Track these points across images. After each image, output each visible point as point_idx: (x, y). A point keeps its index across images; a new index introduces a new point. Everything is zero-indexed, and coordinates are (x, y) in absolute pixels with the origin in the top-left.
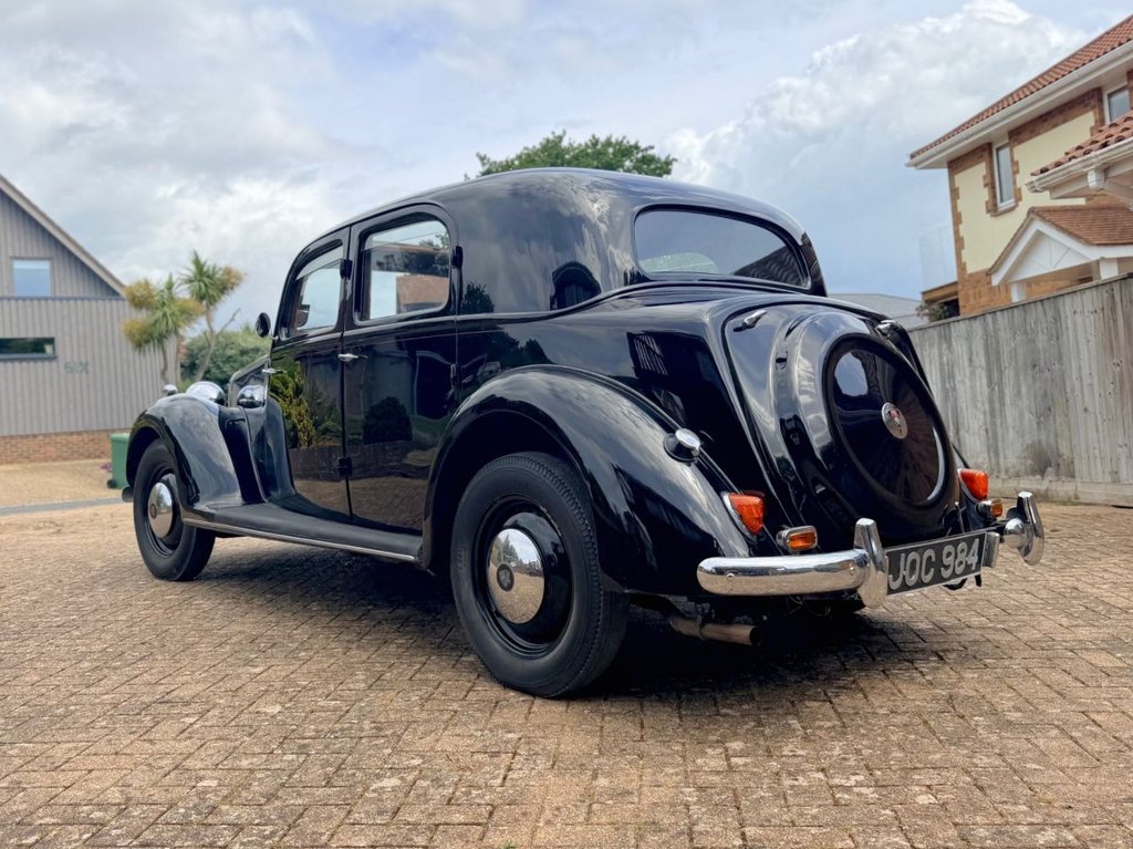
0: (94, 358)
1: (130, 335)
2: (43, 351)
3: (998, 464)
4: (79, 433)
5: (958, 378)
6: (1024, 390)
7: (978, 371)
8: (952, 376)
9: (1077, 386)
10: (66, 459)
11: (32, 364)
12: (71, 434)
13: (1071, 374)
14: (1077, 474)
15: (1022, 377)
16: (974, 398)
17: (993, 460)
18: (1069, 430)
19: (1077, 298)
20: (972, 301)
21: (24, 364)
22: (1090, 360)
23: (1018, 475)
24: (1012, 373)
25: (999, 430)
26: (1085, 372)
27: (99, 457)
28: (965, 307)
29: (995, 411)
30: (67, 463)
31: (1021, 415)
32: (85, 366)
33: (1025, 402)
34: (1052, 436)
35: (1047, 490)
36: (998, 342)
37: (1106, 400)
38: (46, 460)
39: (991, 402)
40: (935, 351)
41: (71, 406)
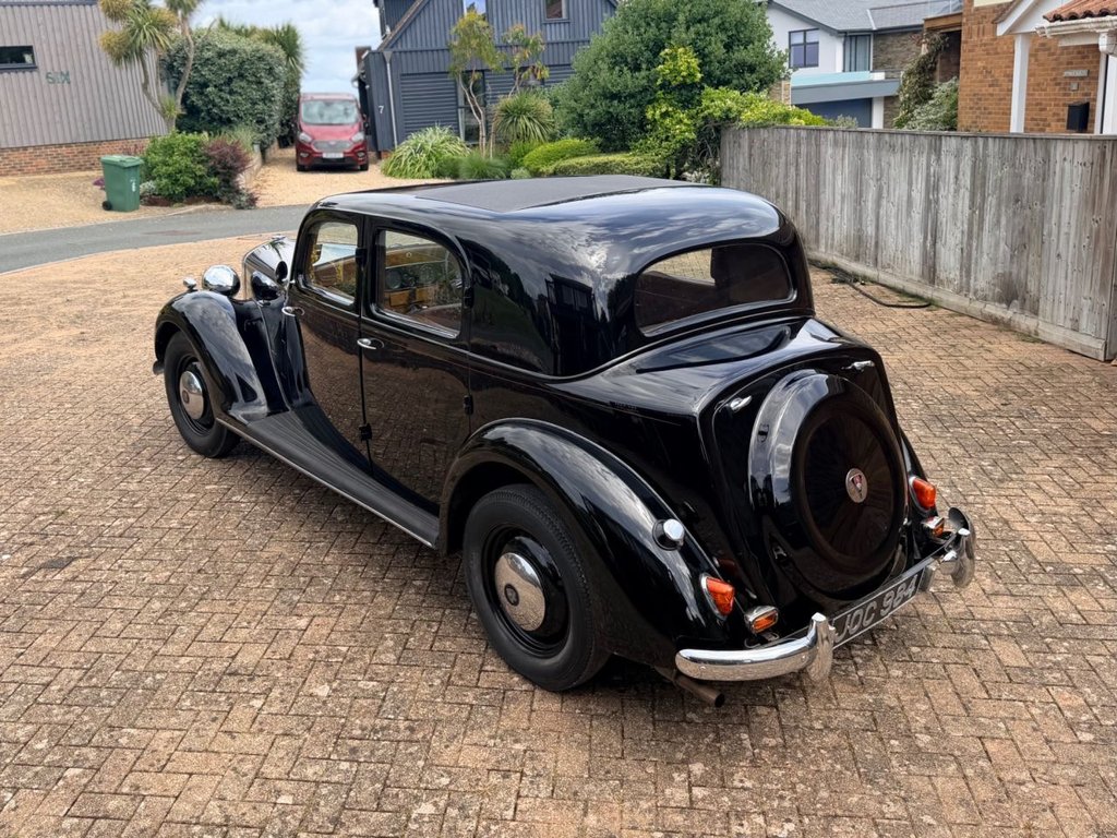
0: (74, 67)
1: (109, 48)
2: (22, 60)
3: (968, 283)
4: (68, 145)
5: (942, 192)
6: (1003, 221)
7: (962, 191)
8: (936, 188)
9: (1055, 228)
10: (58, 171)
11: (13, 74)
12: (61, 146)
13: (1051, 218)
14: (1040, 312)
15: (1003, 209)
16: (955, 215)
17: (964, 279)
18: (1040, 270)
19: (1070, 146)
20: (975, 38)
21: (5, 75)
22: (1071, 209)
23: (985, 299)
24: (994, 202)
25: (974, 252)
26: (1065, 219)
27: (90, 169)
28: (966, 42)
29: (973, 233)
30: (59, 176)
31: (997, 245)
32: (66, 75)
33: (1003, 234)
34: (1023, 272)
35: (1010, 320)
36: (985, 167)
37: (1080, 252)
38: (38, 172)
39: (971, 224)
40: (924, 160)
41: (57, 118)
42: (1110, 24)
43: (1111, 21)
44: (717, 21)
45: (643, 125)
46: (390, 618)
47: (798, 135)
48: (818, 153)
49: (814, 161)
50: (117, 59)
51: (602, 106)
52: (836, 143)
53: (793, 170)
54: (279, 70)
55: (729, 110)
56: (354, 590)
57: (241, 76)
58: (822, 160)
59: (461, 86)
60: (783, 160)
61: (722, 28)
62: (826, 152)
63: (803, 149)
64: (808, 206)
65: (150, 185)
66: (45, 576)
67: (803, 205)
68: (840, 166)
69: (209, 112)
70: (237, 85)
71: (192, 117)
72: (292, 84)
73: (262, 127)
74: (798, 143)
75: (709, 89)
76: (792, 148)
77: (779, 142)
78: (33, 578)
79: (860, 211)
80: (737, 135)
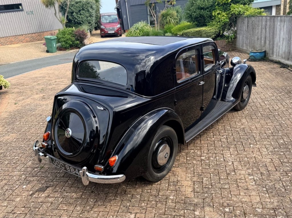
0: (34, 9)
1: (44, 3)
2: (19, 8)
4: (35, 33)
10: (33, 41)
11: (17, 12)
12: (32, 34)
21: (15, 13)
27: (41, 40)
30: (33, 43)
32: (32, 12)
38: (27, 42)
41: (31, 25)
45: (211, 17)
46: (164, 214)
47: (266, 19)
48: (274, 25)
49: (272, 27)
50: (47, 6)
51: (198, 12)
52: (281, 21)
53: (264, 30)
54: (94, 6)
55: (240, 11)
56: (148, 201)
57: (83, 9)
58: (275, 27)
59: (149, 8)
60: (260, 27)
62: (277, 24)
63: (268, 23)
64: (270, 42)
65: (59, 44)
66: (38, 195)
67: (268, 42)
68: (283, 29)
69: (74, 21)
70: (81, 12)
71: (70, 23)
72: (98, 10)
73: (90, 25)
74: (266, 21)
75: (232, 5)
76: (264, 23)
77: (259, 21)
78: (34, 196)
79: (290, 43)
80: (243, 20)
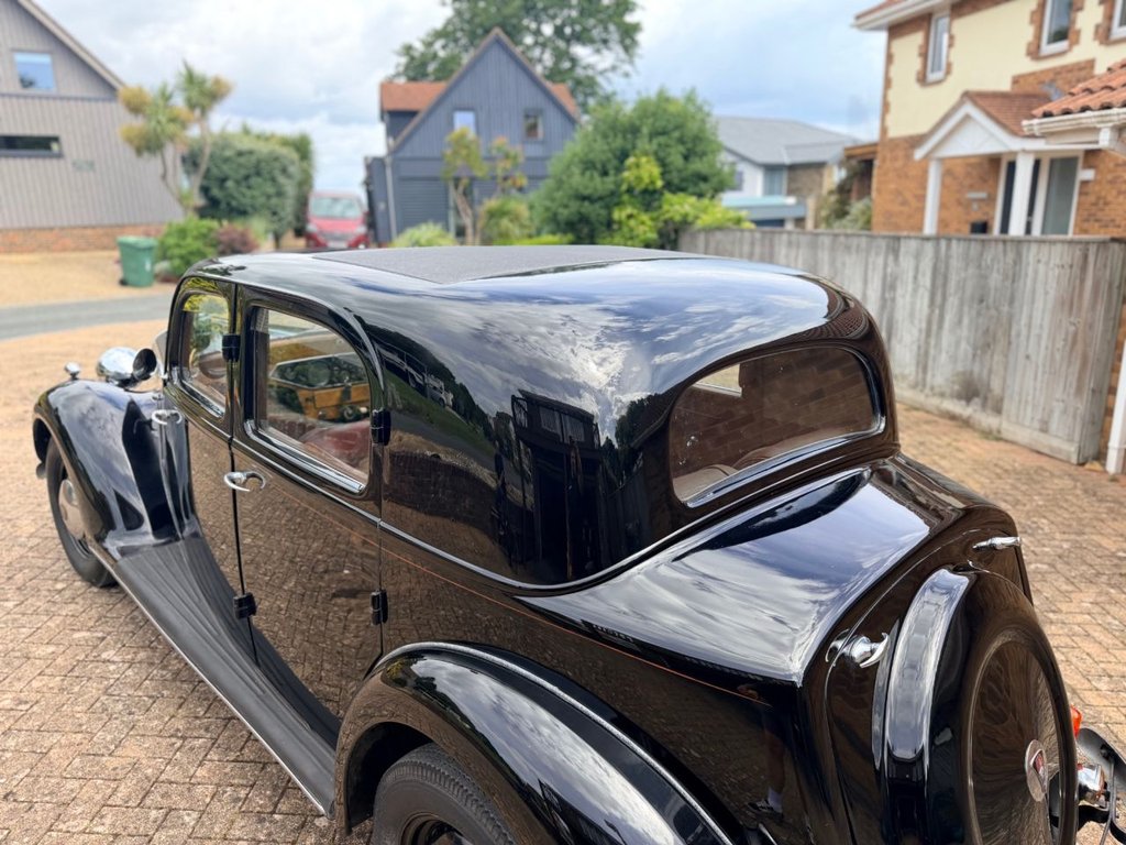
0: (99, 157)
1: (129, 140)
2: (48, 148)
3: (924, 380)
4: (93, 227)
5: (899, 292)
6: (966, 321)
7: (921, 291)
8: (893, 287)
9: (1024, 332)
10: (83, 250)
11: (40, 161)
12: (85, 227)
13: (1020, 320)
14: (1004, 412)
15: (966, 309)
16: (912, 315)
17: (920, 375)
18: (1006, 369)
19: (1045, 248)
21: (33, 161)
22: (1044, 311)
23: (942, 395)
24: (956, 302)
25: (932, 351)
26: (1036, 321)
27: (111, 249)
28: (880, 167)
29: (931, 330)
30: (84, 254)
31: (958, 344)
32: (91, 165)
33: (964, 332)
34: (985, 372)
35: (969, 417)
36: (947, 268)
37: (1053, 355)
38: (64, 249)
39: (929, 323)
40: (880, 261)
41: (83, 203)
42: (1115, 118)
43: (1118, 114)
44: (676, 134)
45: (609, 224)
50: (139, 151)
51: (575, 206)
52: (790, 244)
54: (292, 169)
55: (687, 214)
57: (258, 174)
59: (452, 188)
61: (681, 141)
65: (163, 266)
69: (228, 204)
70: (254, 181)
71: (213, 206)
72: (305, 183)
73: (275, 218)
74: (752, 244)
75: (668, 196)
80: (694, 236)
